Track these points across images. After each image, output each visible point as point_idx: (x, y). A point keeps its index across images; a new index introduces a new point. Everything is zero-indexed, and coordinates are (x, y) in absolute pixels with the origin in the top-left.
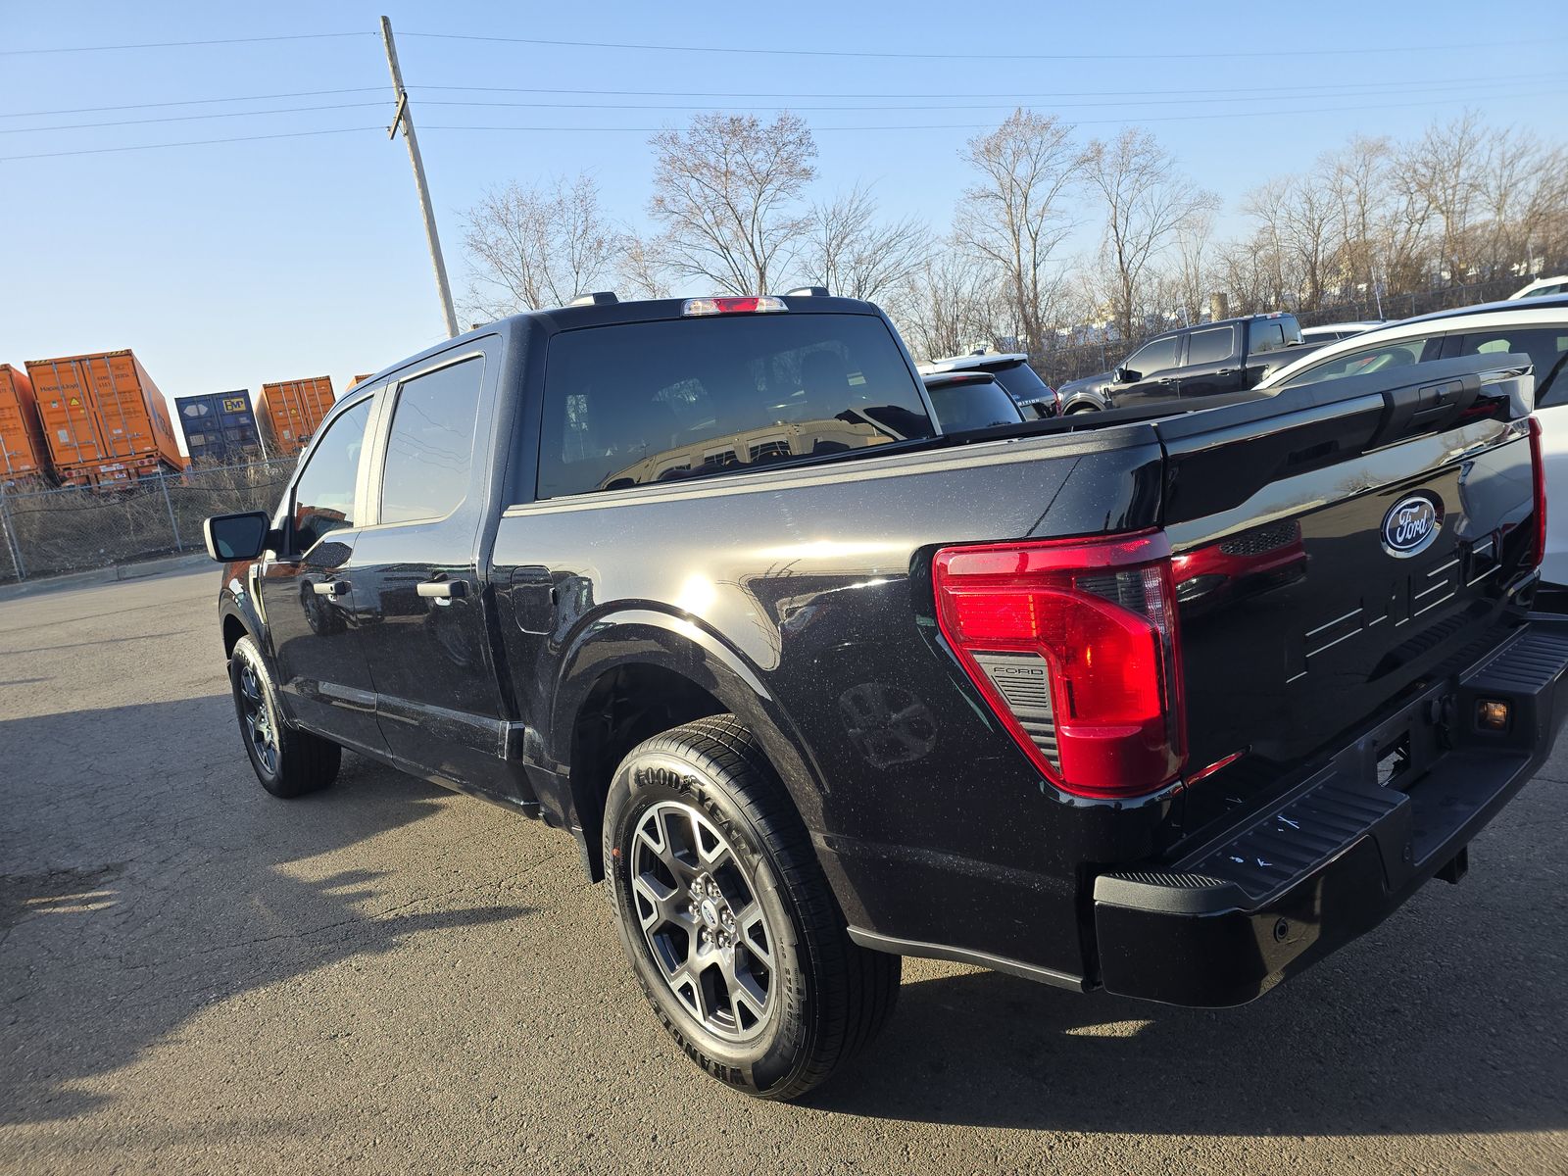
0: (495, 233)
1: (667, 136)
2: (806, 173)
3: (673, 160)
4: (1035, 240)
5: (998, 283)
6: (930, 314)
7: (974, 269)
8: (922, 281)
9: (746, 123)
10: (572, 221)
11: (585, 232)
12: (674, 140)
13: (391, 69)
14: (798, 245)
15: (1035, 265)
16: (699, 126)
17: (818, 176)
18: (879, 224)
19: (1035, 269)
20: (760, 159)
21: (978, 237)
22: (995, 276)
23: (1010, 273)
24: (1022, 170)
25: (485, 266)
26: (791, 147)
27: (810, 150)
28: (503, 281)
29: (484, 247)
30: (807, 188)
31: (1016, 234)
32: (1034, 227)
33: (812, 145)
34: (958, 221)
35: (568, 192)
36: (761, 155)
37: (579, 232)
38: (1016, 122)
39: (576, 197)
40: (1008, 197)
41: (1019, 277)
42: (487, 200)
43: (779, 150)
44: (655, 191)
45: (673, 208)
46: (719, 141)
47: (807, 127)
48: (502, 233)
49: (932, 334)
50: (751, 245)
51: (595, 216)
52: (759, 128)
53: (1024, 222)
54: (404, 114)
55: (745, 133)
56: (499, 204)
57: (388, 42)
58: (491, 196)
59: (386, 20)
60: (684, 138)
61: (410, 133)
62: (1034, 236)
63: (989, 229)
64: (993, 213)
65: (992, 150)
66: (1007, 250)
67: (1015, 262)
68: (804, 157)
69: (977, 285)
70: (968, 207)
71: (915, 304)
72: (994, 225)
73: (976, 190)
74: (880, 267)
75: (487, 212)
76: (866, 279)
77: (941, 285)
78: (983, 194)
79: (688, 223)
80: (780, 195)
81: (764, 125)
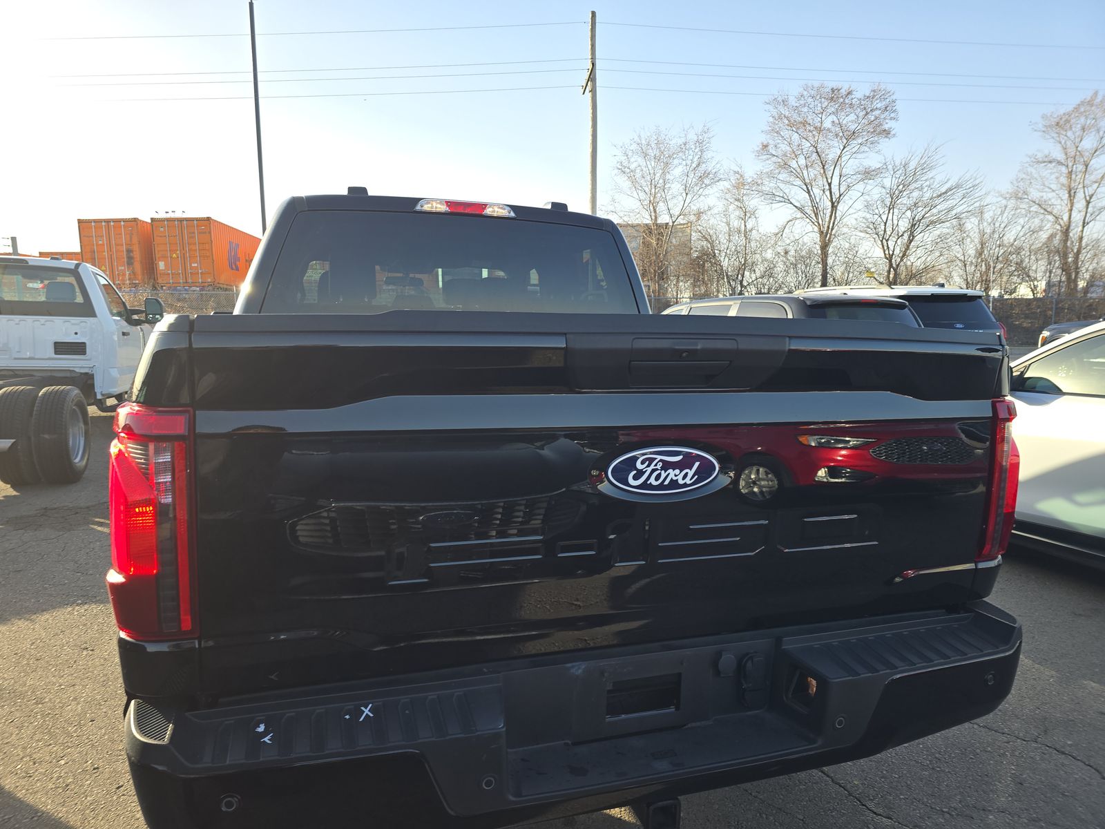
0: (637, 161)
1: (780, 99)
2: (887, 133)
3: (780, 117)
4: (1088, 203)
5: (1044, 236)
6: (972, 252)
7: (1021, 221)
8: (971, 224)
9: (843, 92)
10: (691, 157)
11: (699, 165)
12: (784, 102)
13: (590, 47)
14: (869, 187)
15: (1084, 223)
16: (805, 93)
17: (894, 135)
18: (941, 177)
19: (1084, 227)
20: (850, 120)
21: (1035, 194)
22: (1041, 228)
23: (1058, 227)
24: (1088, 143)
25: (624, 183)
26: (877, 113)
27: (892, 115)
28: (635, 194)
29: (628, 171)
30: (884, 143)
31: (1072, 195)
32: (1090, 191)
33: (895, 111)
34: (1017, 180)
35: (692, 137)
36: (852, 117)
37: (694, 165)
38: (1090, 103)
39: (698, 141)
40: (1070, 164)
41: (1066, 232)
42: (636, 139)
43: (867, 113)
44: (764, 138)
45: (774, 153)
46: (819, 105)
47: (894, 97)
48: (641, 161)
49: (971, 269)
50: (830, 184)
51: (707, 155)
52: (853, 96)
53: (1081, 186)
54: (592, 78)
55: (842, 100)
56: (643, 142)
57: (592, 29)
58: (639, 136)
59: (594, 14)
60: (793, 102)
61: (593, 91)
62: (1088, 198)
63: (1047, 189)
64: (1054, 178)
65: (1060, 125)
66: (1060, 206)
67: (1066, 218)
68: (887, 121)
69: (1021, 234)
70: (1030, 169)
71: (961, 242)
72: (1052, 186)
73: (1040, 156)
74: (934, 211)
75: (634, 147)
76: (920, 221)
77: (988, 230)
78: (1046, 160)
79: (785, 166)
80: (864, 148)
81: (858, 94)
